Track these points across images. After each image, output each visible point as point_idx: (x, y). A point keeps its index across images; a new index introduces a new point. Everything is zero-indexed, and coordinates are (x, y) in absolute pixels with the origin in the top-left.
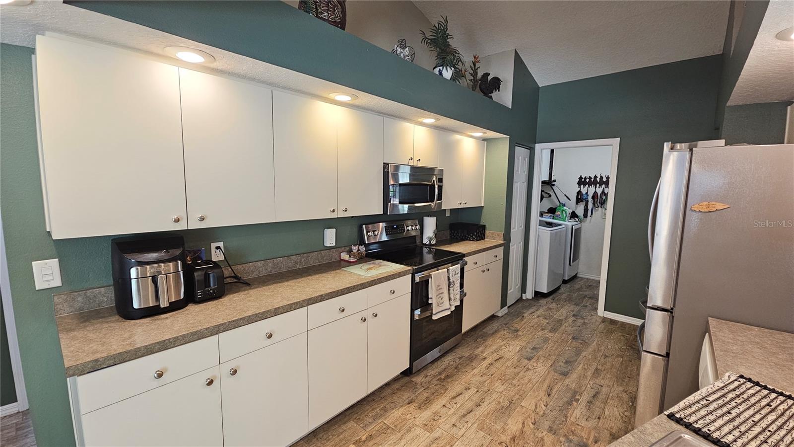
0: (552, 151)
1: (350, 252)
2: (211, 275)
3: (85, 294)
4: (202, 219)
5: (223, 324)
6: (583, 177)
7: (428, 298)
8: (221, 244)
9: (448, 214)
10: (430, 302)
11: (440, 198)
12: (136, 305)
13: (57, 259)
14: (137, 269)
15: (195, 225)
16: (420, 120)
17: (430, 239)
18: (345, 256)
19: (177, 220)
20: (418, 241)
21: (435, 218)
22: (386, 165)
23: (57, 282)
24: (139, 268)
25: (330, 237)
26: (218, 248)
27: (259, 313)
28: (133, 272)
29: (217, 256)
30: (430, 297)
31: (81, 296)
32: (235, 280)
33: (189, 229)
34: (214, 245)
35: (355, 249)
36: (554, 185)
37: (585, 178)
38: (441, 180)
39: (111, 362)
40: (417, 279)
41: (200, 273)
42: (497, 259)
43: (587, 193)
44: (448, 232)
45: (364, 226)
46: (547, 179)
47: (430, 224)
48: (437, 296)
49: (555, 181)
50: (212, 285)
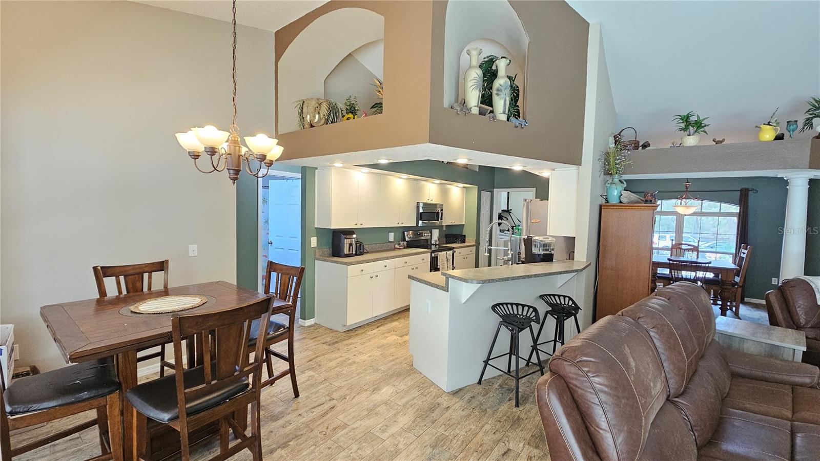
0: (508, 193)
1: (399, 244)
2: (362, 245)
7: (437, 265)
9: (444, 229)
10: (438, 267)
11: (442, 219)
12: (346, 253)
13: (316, 237)
14: (346, 240)
16: (433, 182)
17: (436, 241)
18: (397, 246)
19: (356, 224)
20: (429, 243)
21: (438, 230)
22: (418, 203)
23: (316, 246)
25: (391, 237)
27: (383, 258)
30: (438, 264)
31: (322, 249)
35: (402, 243)
36: (511, 212)
38: (442, 210)
40: (433, 255)
41: (358, 244)
42: (471, 253)
44: (445, 239)
45: (405, 232)
46: (506, 209)
47: (436, 234)
48: (442, 264)
49: (511, 210)
50: (362, 249)
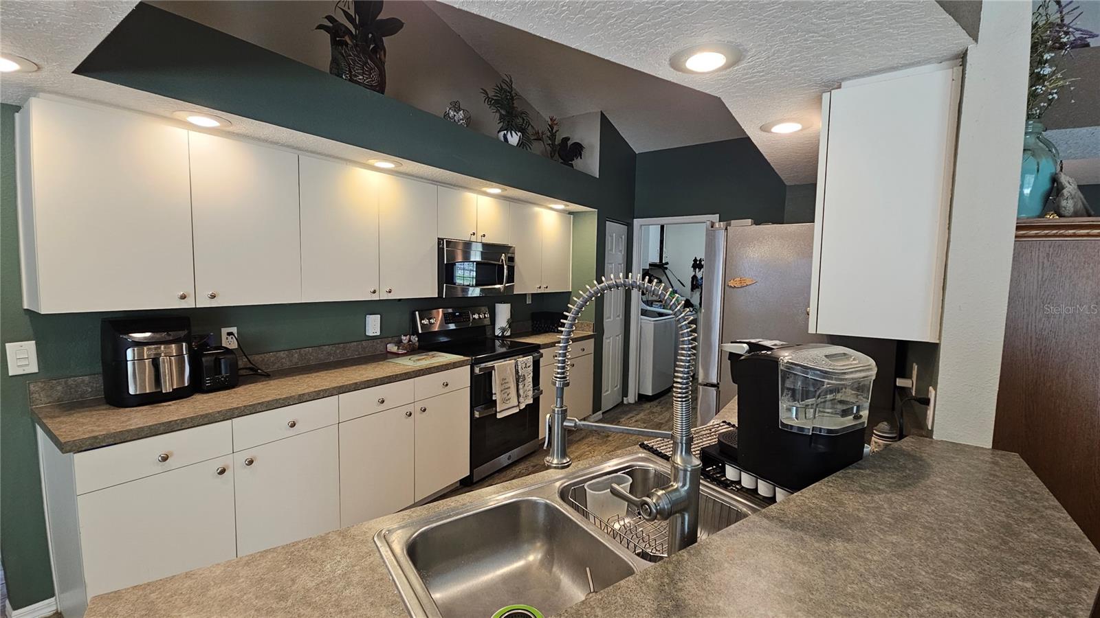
0: (662, 227)
1: (399, 343)
2: (223, 361)
3: (66, 383)
4: (213, 297)
5: (237, 408)
6: (698, 259)
7: (491, 394)
8: (234, 330)
9: (529, 301)
10: (494, 398)
11: (511, 278)
12: (132, 391)
13: (34, 342)
14: (134, 350)
15: (204, 303)
16: (484, 189)
17: (503, 330)
18: (392, 348)
19: (183, 297)
20: (489, 333)
21: (509, 305)
22: (440, 240)
23: (33, 368)
24: (136, 349)
25: (373, 325)
26: (230, 334)
27: (280, 399)
28: (129, 353)
29: (230, 343)
30: (494, 392)
31: (61, 384)
32: (251, 373)
33: (197, 307)
34: (224, 331)
35: (405, 339)
36: (666, 268)
37: (700, 260)
38: (511, 259)
39: (111, 441)
40: (477, 370)
41: (208, 358)
42: (584, 353)
43: (702, 278)
44: (530, 322)
45: (417, 313)
46: (657, 261)
47: (503, 313)
48: (502, 391)
49: (667, 263)
50: (223, 372)
